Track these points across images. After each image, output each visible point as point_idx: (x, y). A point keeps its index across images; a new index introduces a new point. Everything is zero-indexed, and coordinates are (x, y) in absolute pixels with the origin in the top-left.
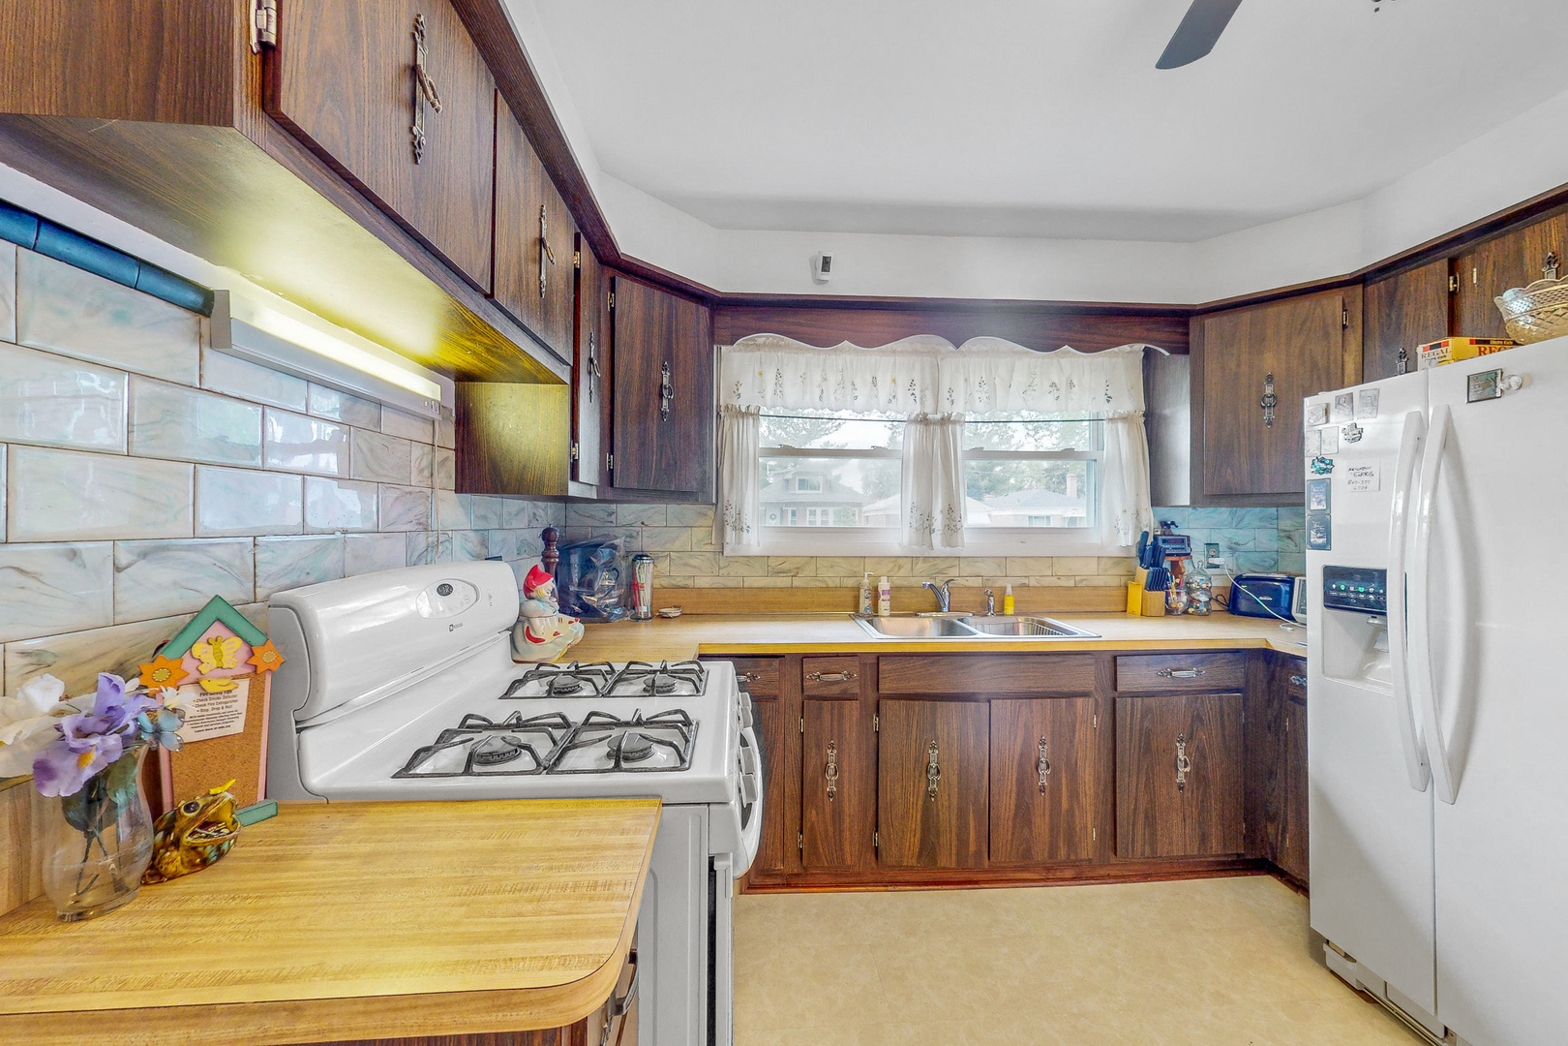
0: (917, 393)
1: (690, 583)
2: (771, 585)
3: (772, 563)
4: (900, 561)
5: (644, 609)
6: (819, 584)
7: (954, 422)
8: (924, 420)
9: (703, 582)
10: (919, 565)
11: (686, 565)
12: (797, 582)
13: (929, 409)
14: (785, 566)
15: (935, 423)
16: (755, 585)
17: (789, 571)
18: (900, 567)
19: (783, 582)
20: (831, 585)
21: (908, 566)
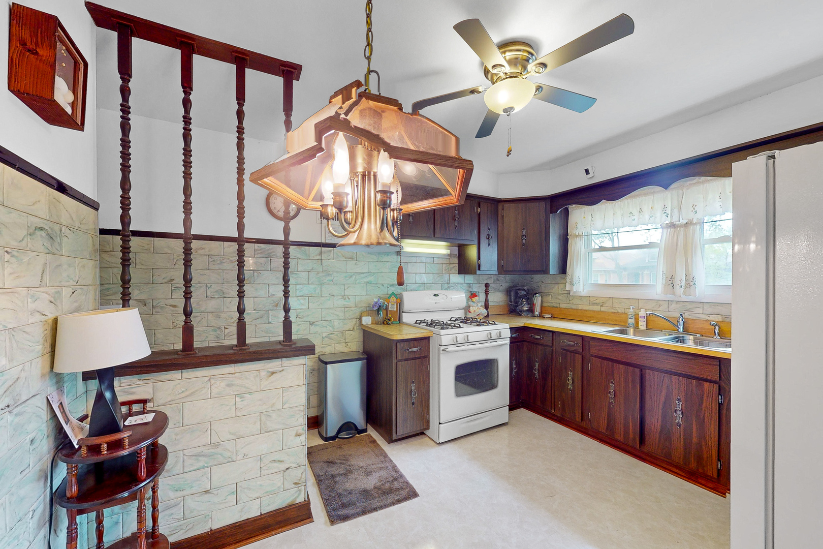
0: (669, 211)
1: (558, 305)
2: (591, 309)
3: (592, 299)
4: (660, 302)
5: (537, 313)
6: (613, 311)
7: (696, 224)
8: (672, 226)
9: (563, 306)
10: (673, 306)
11: (556, 298)
12: (603, 309)
13: (675, 220)
14: (597, 301)
15: (681, 226)
16: (584, 309)
17: (599, 303)
18: (660, 306)
19: (596, 308)
20: (620, 311)
21: (666, 306)
